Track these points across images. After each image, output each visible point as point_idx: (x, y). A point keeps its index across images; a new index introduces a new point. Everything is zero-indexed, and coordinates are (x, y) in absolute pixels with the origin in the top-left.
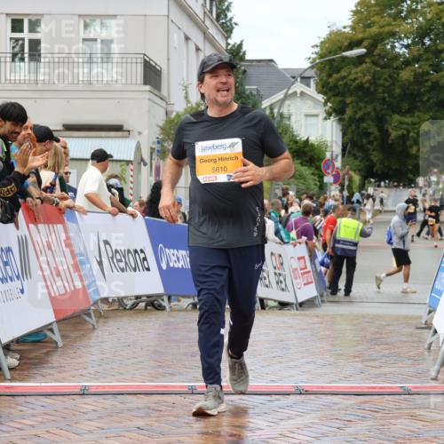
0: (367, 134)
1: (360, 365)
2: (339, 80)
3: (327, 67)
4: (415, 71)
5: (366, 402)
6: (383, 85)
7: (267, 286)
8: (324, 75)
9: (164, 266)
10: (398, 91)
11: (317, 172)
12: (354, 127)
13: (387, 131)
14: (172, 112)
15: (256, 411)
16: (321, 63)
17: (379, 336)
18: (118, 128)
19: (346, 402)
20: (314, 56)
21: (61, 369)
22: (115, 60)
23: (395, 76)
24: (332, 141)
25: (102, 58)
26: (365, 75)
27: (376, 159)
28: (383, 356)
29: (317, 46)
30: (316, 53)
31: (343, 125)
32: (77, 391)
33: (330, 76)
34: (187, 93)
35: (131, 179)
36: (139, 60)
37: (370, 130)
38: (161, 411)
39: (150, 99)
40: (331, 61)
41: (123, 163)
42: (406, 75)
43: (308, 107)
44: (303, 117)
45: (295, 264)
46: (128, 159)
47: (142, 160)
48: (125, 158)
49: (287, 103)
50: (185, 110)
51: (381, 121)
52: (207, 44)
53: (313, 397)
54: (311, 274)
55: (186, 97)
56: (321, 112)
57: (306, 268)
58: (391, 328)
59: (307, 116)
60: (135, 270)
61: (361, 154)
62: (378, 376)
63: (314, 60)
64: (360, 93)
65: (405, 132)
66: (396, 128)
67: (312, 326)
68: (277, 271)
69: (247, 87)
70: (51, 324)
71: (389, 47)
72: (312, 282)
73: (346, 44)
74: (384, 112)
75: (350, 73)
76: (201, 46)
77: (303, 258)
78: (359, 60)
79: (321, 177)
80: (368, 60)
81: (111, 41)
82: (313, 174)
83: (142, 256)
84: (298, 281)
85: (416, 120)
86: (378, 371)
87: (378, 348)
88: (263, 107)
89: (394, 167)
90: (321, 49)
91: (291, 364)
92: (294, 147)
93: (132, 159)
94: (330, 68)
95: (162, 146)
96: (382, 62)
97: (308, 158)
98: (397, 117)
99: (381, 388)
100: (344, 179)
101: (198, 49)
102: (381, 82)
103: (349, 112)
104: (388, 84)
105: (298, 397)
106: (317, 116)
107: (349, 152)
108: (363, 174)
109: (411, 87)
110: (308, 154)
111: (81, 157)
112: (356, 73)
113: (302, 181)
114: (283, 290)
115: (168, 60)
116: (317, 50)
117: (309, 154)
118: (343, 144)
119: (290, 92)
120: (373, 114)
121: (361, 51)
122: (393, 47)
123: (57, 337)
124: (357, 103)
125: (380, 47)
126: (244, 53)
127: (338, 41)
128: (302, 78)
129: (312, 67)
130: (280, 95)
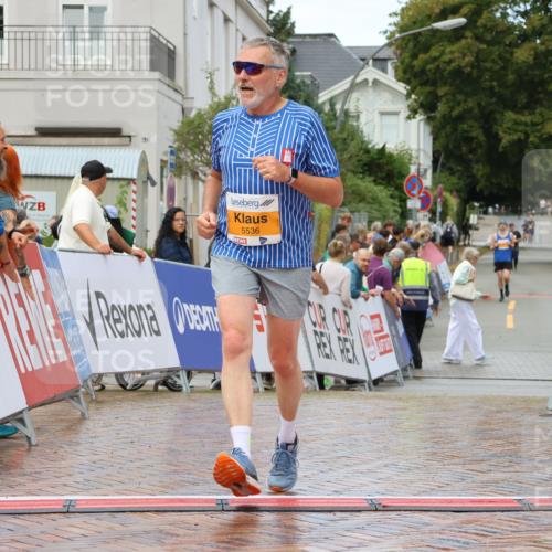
0: (469, 140)
1: (460, 469)
2: (427, 62)
3: (411, 45)
4: (535, 49)
5: (469, 522)
6: (490, 70)
7: (327, 356)
8: (407, 55)
9: (181, 329)
10: (511, 77)
11: (397, 193)
12: (448, 129)
13: (497, 134)
14: (191, 109)
15: (314, 534)
16: (403, 38)
17: (487, 427)
18: (115, 133)
19: (441, 521)
20: (393, 28)
21: (35, 476)
22: (109, 36)
23: (508, 56)
24: (418, 150)
25: (91, 33)
26: (464, 55)
27: (480, 173)
28: (493, 455)
29: (396, 14)
30: (395, 24)
31: (434, 127)
32: (59, 507)
33: (414, 56)
34: (212, 82)
35: (134, 205)
36: (143, 36)
37: (474, 134)
38: (177, 536)
39: (158, 91)
40: (416, 36)
41: (123, 183)
42: (522, 55)
43: (384, 101)
44: (377, 115)
45: (367, 325)
46: (129, 176)
47: (149, 178)
48: (125, 176)
49: (355, 95)
50: (211, 106)
51: (488, 120)
52: (240, 11)
53: (393, 515)
54: (389, 339)
55: (211, 89)
56: (402, 107)
57: (382, 330)
58: (505, 415)
59: (382, 113)
60: (139, 334)
61: (459, 168)
62: (485, 484)
63: (393, 34)
64: (458, 82)
65: (523, 137)
66: (509, 130)
67: (391, 413)
68: (342, 335)
69: (297, 73)
70: (21, 412)
71: (498, 15)
72: (390, 351)
73: (437, 11)
74: (491, 107)
75: (443, 53)
76: (231, 15)
77: (378, 316)
78: (457, 33)
79: (403, 201)
80: (468, 34)
81: (104, 9)
82: (392, 196)
83: (150, 313)
84: (372, 348)
85: (537, 119)
86: (485, 477)
87: (486, 444)
88: (320, 101)
89: (506, 186)
90: (402, 19)
91: (364, 467)
92: (365, 158)
93: (135, 176)
94: (415, 46)
95: (178, 158)
96: (488, 37)
97: (384, 175)
98: (510, 115)
99: (490, 501)
100: (435, 203)
101: (227, 20)
102: (488, 65)
103: (442, 108)
104: (498, 67)
105: (374, 514)
106: (397, 113)
107: (443, 165)
108: (462, 195)
109: (530, 72)
110: (384, 168)
111: (62, 174)
112: (452, 52)
113: (376, 206)
114: (350, 361)
115: (185, 34)
116: (397, 19)
117: (387, 168)
118: (434, 153)
119: (359, 80)
120: (476, 111)
121: (460, 21)
122: (505, 15)
123: (29, 431)
124: (454, 95)
125: (485, 15)
126: (293, 25)
127: (426, 6)
128: (375, 60)
129: (389, 45)
130: (345, 85)
